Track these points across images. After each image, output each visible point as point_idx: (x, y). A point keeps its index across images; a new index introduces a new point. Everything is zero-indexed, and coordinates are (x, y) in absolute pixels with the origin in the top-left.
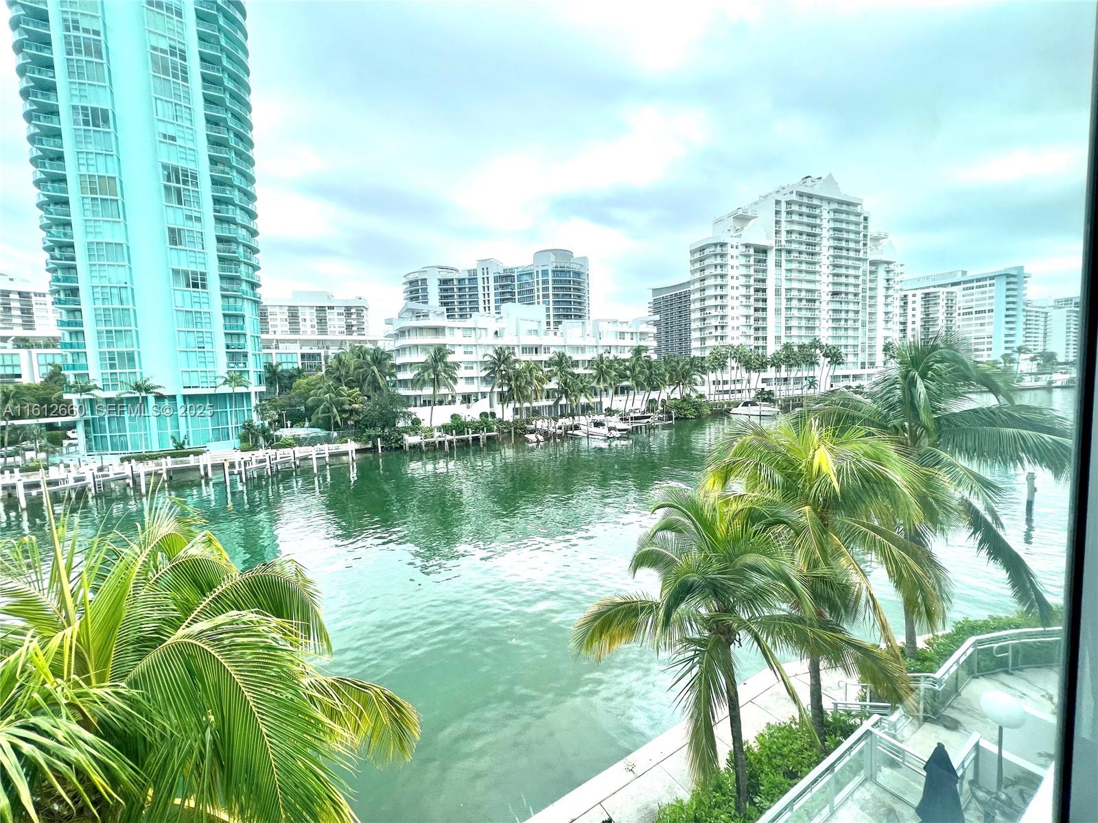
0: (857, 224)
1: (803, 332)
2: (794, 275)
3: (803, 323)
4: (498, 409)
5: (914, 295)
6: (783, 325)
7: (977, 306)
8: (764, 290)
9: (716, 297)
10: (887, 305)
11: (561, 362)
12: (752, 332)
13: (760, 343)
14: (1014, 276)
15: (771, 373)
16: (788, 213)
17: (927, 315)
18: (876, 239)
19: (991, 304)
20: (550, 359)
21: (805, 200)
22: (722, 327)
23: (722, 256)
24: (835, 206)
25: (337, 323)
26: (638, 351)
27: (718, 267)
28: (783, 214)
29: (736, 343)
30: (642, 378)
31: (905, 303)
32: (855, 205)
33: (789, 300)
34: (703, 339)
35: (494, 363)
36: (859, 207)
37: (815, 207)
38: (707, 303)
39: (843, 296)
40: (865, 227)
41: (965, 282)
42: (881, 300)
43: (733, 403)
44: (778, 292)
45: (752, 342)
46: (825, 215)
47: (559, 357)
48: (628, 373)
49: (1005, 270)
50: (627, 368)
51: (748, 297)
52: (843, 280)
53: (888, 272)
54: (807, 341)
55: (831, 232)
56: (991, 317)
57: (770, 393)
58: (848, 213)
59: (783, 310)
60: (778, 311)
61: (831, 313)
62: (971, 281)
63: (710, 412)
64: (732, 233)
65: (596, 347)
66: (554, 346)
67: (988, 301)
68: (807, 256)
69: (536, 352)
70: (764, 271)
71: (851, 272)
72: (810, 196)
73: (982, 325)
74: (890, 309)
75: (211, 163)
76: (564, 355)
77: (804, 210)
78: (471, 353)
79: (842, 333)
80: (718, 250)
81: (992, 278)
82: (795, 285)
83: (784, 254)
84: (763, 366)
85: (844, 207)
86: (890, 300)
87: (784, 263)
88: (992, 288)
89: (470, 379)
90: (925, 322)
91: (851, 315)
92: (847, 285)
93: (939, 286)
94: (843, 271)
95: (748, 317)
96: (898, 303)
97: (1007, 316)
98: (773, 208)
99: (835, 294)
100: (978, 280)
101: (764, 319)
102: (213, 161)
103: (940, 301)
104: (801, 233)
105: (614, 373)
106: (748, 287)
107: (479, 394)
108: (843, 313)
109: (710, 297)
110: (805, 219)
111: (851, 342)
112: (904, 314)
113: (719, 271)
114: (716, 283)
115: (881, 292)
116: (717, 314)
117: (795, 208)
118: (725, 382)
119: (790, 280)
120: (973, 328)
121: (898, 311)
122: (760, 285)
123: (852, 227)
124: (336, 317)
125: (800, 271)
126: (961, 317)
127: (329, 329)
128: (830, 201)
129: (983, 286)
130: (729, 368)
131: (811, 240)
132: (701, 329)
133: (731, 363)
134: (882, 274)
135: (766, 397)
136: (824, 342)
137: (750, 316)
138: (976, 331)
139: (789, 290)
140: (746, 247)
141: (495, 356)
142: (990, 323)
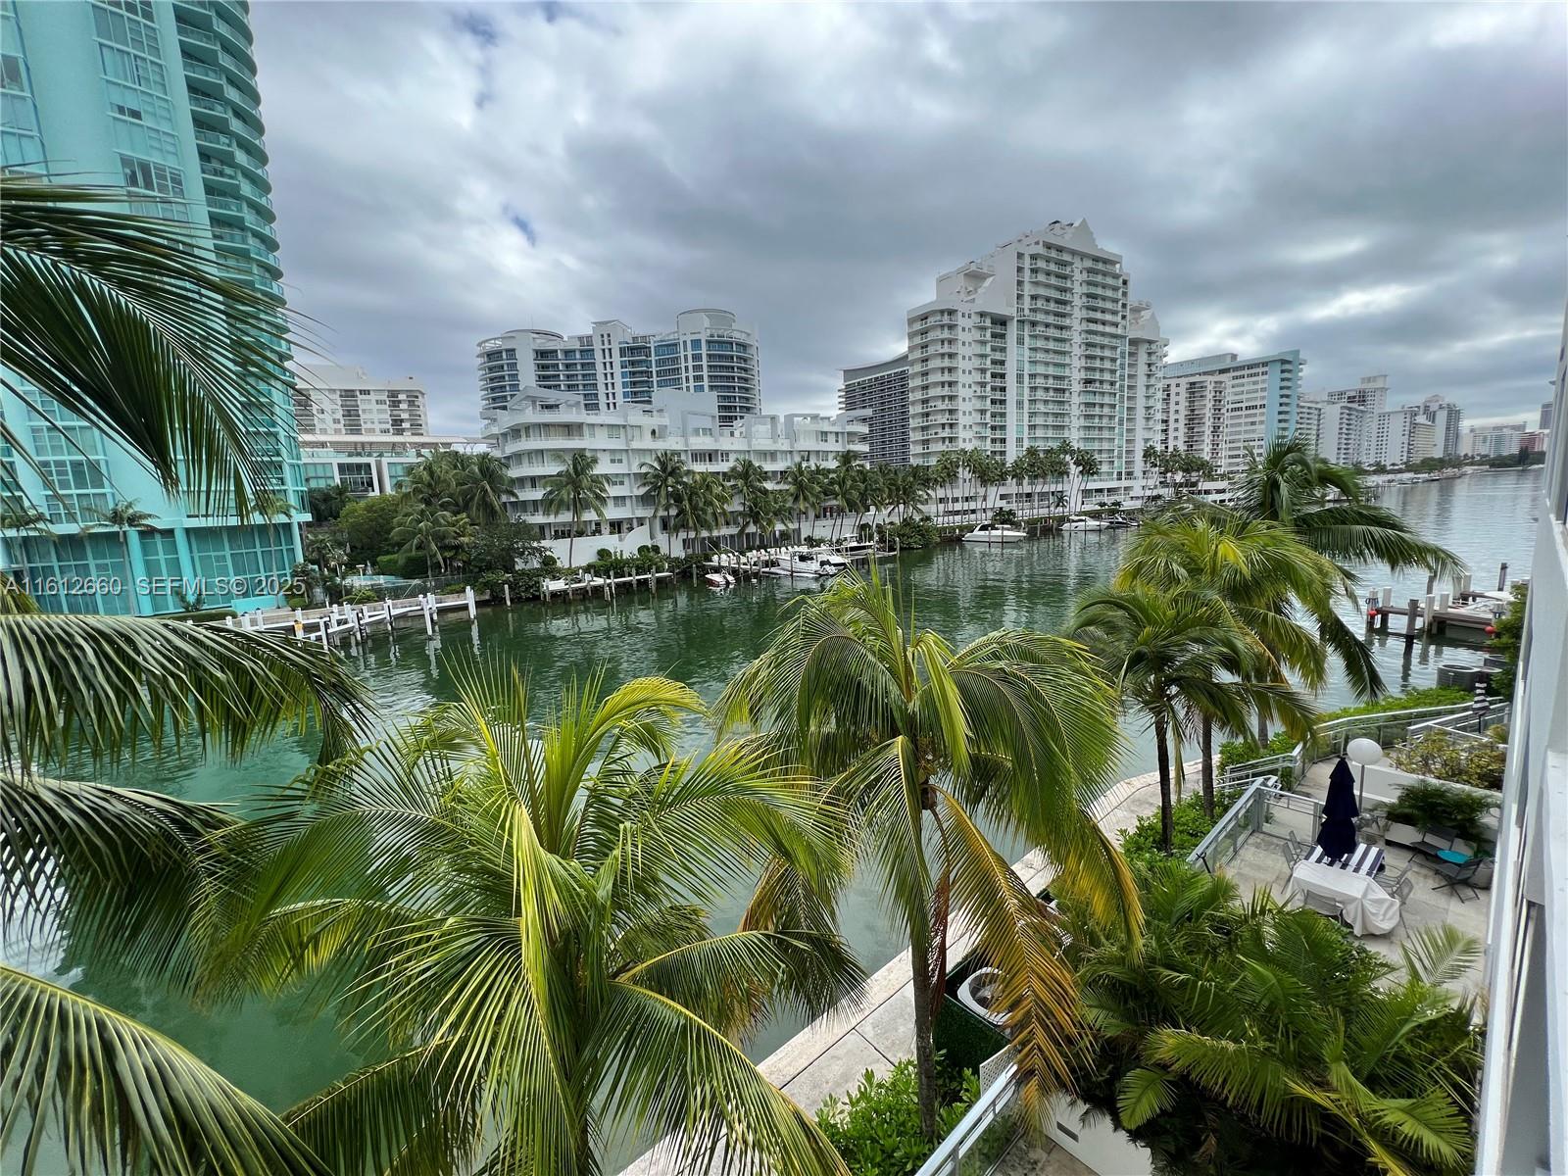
0: (1115, 289)
1: (1050, 433)
2: (1040, 356)
3: (1050, 421)
4: (662, 540)
5: (1178, 385)
6: (1026, 422)
7: (1248, 400)
8: (1003, 376)
9: (943, 384)
10: (1148, 397)
11: (747, 474)
12: (988, 432)
13: (998, 447)
14: (1289, 362)
15: (1011, 487)
16: (1034, 271)
17: (1193, 410)
18: (1136, 310)
19: (1263, 398)
20: (733, 469)
21: (1053, 254)
22: (951, 426)
23: (951, 327)
24: (1089, 264)
25: (376, 417)
26: (847, 458)
27: (946, 343)
28: (1027, 273)
29: (969, 447)
30: (855, 494)
31: (1168, 395)
32: (1113, 263)
33: (1033, 389)
34: (926, 442)
35: (656, 476)
36: (1118, 266)
37: (1064, 264)
38: (932, 392)
39: (1098, 385)
40: (1125, 294)
41: (1236, 369)
42: (1141, 392)
43: (966, 527)
44: (1020, 377)
45: (988, 446)
46: (1078, 277)
47: (743, 466)
48: (837, 488)
49: (1279, 354)
50: (832, 482)
51: (983, 385)
52: (1097, 364)
53: (1150, 354)
54: (1055, 445)
55: (1084, 299)
56: (1262, 414)
57: (1011, 513)
58: (1105, 274)
59: (1026, 404)
60: (1020, 404)
61: (1082, 407)
62: (1242, 368)
63: (938, 540)
64: (962, 296)
65: (791, 452)
66: (736, 451)
67: (1260, 394)
68: (1055, 331)
69: (710, 460)
70: (1003, 350)
71: (1107, 353)
72: (1060, 249)
73: (1253, 423)
74: (1151, 403)
75: (201, 159)
76: (750, 464)
77: (1053, 267)
78: (620, 461)
79: (1095, 434)
80: (946, 319)
81: (1265, 364)
82: (1040, 369)
83: (1027, 327)
84: (1002, 478)
85: (1101, 265)
86: (1151, 390)
87: (1027, 339)
88: (1265, 377)
89: (620, 500)
90: (1190, 420)
91: (1106, 410)
92: (1102, 370)
93: (1205, 373)
94: (1098, 352)
95: (983, 412)
96: (1160, 395)
97: (1280, 413)
98: (1015, 264)
99: (1088, 382)
100: (1250, 367)
101: (1003, 415)
102: (205, 155)
103: (1207, 393)
104: (1048, 300)
105: (818, 489)
106: (983, 371)
107: (635, 521)
108: (1097, 408)
109: (936, 384)
110: (1053, 281)
111: (1106, 446)
112: (1166, 411)
113: (946, 349)
114: (943, 365)
115: (1142, 380)
116: (944, 407)
117: (1041, 264)
118: (955, 500)
119: (1035, 362)
120: (1243, 428)
121: (1159, 406)
122: (998, 370)
123: (1109, 293)
124: (375, 407)
125: (1047, 351)
126: (1229, 414)
127: (364, 426)
128: (1083, 256)
129: (1255, 375)
130: (961, 481)
131: (1061, 309)
132: (924, 429)
133: (964, 473)
134: (1143, 358)
135: (1004, 518)
136: (1075, 445)
137: (986, 411)
138: (1246, 432)
139: (1032, 376)
140: (982, 316)
141: (656, 465)
142: (1262, 422)
